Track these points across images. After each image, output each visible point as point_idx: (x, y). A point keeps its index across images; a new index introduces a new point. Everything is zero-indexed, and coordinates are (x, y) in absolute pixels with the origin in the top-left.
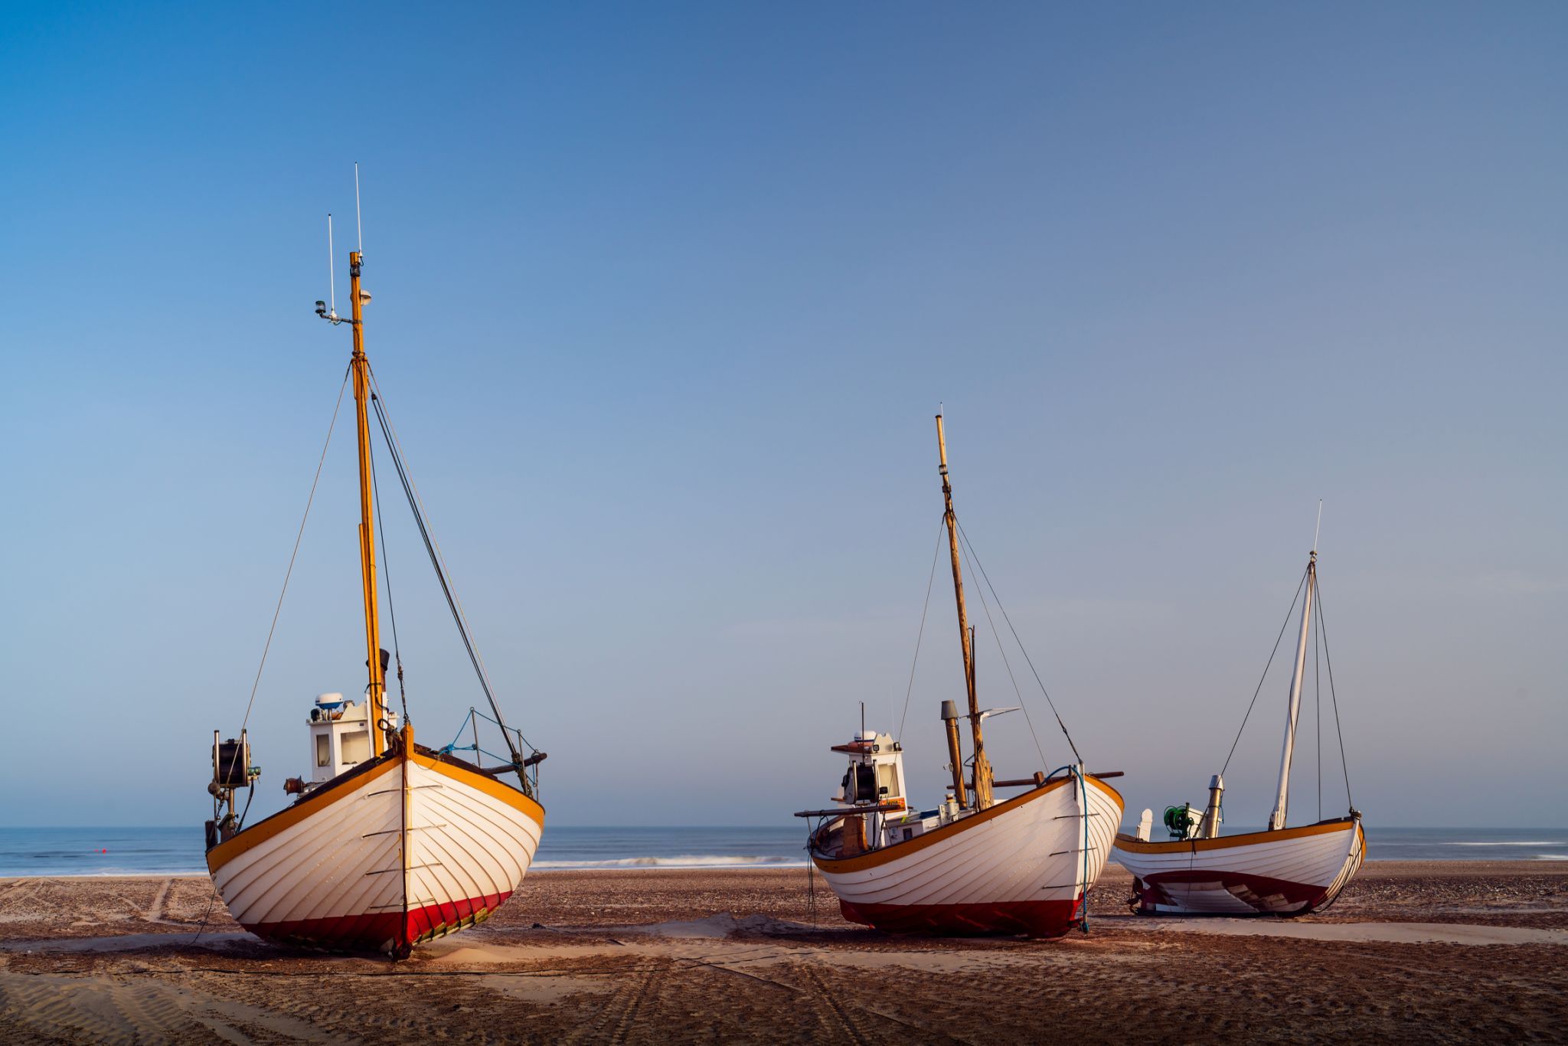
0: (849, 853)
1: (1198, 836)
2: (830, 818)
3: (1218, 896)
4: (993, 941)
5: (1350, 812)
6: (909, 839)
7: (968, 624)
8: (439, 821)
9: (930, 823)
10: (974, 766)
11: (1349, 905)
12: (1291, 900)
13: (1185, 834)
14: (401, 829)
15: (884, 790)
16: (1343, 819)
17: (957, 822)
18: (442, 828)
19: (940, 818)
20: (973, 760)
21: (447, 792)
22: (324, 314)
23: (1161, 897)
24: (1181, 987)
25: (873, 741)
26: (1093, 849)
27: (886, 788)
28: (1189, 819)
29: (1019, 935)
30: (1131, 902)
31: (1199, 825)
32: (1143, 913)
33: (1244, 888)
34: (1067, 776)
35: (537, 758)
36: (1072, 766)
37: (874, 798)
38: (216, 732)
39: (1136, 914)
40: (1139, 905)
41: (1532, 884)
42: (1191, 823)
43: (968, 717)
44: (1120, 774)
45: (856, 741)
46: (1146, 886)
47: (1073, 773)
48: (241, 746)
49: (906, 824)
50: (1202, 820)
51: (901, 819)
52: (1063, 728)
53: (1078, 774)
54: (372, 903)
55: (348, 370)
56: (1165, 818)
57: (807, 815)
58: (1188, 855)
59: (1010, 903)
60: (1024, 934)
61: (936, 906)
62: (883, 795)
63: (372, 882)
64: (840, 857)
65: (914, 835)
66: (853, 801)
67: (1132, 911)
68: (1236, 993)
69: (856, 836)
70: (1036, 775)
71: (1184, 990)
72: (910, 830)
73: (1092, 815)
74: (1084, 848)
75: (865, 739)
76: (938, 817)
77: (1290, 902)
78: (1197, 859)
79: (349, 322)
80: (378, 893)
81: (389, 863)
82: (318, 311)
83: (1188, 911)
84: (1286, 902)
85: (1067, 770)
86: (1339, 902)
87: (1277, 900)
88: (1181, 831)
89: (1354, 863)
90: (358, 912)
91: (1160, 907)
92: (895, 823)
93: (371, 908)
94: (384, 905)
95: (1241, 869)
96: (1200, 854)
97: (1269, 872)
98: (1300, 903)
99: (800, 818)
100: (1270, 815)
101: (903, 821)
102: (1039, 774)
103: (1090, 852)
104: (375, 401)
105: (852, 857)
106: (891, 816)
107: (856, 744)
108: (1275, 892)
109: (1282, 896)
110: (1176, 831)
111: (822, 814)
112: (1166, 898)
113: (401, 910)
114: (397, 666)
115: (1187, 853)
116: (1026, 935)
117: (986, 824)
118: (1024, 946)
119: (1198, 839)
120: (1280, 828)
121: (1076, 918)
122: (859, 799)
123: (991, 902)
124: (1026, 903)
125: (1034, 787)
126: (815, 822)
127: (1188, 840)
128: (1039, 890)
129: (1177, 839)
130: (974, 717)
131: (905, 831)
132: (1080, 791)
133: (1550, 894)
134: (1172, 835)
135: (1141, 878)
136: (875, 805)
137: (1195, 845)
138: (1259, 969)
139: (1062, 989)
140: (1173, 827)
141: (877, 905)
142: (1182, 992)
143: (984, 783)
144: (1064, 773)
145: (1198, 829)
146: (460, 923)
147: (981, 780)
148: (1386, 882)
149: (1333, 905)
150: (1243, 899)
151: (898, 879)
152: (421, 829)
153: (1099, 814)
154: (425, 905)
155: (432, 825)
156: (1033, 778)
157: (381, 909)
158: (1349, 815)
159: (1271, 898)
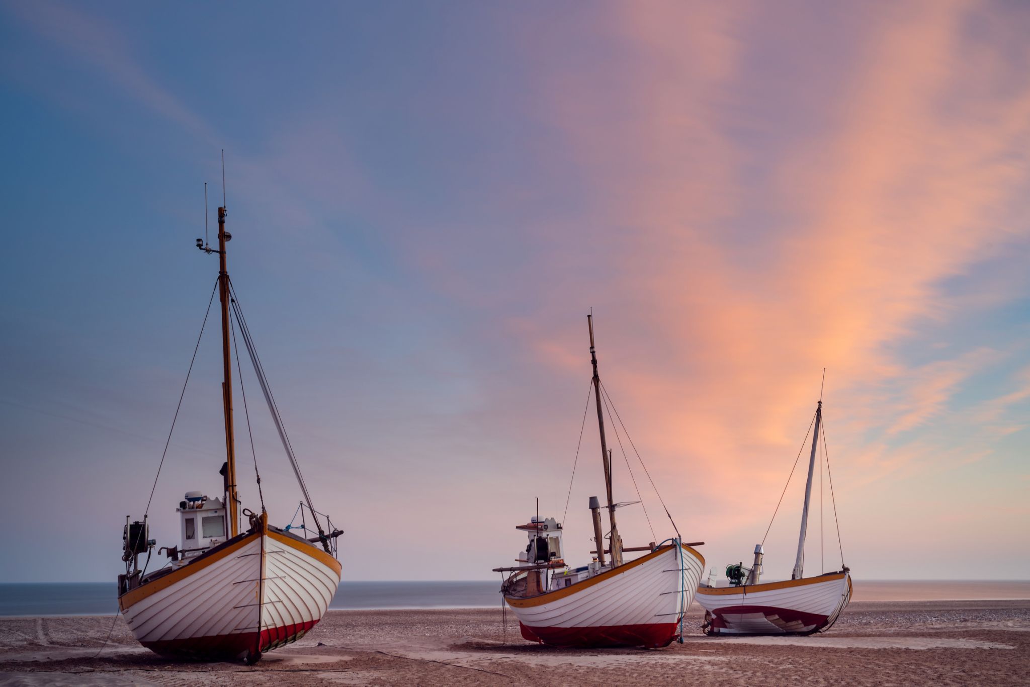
0: (530, 594)
1: (747, 584)
2: (517, 572)
3: (761, 622)
4: (623, 650)
5: (843, 567)
6: (569, 586)
7: (608, 448)
8: (281, 574)
9: (582, 576)
10: (611, 539)
11: (841, 628)
12: (806, 624)
13: (739, 582)
14: (259, 578)
15: (554, 554)
16: (838, 572)
17: (600, 575)
18: (283, 579)
19: (589, 572)
20: (610, 535)
21: (287, 556)
22: (202, 247)
23: (723, 623)
24: (745, 673)
25: (543, 522)
26: (686, 591)
27: (555, 553)
28: (741, 573)
29: (639, 646)
30: (704, 627)
31: (748, 577)
32: (711, 634)
33: (777, 617)
34: (671, 545)
35: (337, 534)
36: (674, 539)
37: (547, 559)
38: (128, 517)
39: (707, 634)
40: (709, 628)
41: (955, 615)
42: (743, 575)
43: (607, 507)
44: (703, 543)
45: (533, 523)
46: (714, 616)
47: (674, 543)
48: (144, 526)
49: (567, 576)
50: (750, 573)
51: (564, 573)
52: (669, 514)
53: (678, 544)
54: (236, 627)
55: (216, 283)
56: (727, 573)
57: (501, 570)
58: (741, 596)
59: (634, 626)
60: (642, 645)
61: (587, 628)
62: (553, 557)
63: (237, 613)
64: (524, 597)
65: (573, 582)
66: (533, 561)
67: (704, 633)
68: (778, 676)
69: (536, 583)
70: (651, 544)
71: (747, 675)
72: (570, 580)
73: (686, 569)
74: (681, 590)
75: (539, 521)
76: (587, 571)
77: (805, 626)
78: (746, 599)
79: (217, 252)
80: (240, 620)
81: (249, 601)
82: (198, 245)
83: (741, 632)
84: (803, 625)
85: (671, 541)
86: (834, 627)
87: (797, 625)
88: (737, 581)
89: (845, 600)
90: (226, 632)
91: (722, 630)
92: (561, 575)
93: (235, 630)
94: (243, 628)
95: (774, 604)
96: (749, 595)
97: (792, 606)
98: (812, 626)
99: (497, 572)
100: (793, 570)
101: (565, 574)
102: (653, 544)
103: (684, 593)
104: (234, 303)
105: (532, 597)
106: (558, 571)
107: (532, 525)
108: (796, 619)
109: (800, 622)
110: (733, 581)
111: (512, 569)
112: (727, 624)
113: (257, 630)
114: (256, 475)
115: (740, 595)
116: (643, 646)
117: (620, 576)
118: (643, 652)
119: (747, 586)
120: (799, 578)
121: (676, 634)
122: (538, 560)
123: (622, 625)
124: (644, 625)
125: (649, 552)
126: (507, 575)
127: (741, 586)
128: (653, 617)
129: (734, 585)
130: (612, 507)
131: (566, 581)
132: (679, 555)
133: (965, 620)
134: (731, 583)
135: (711, 611)
136: (546, 563)
137: (745, 590)
138: (791, 663)
139: (674, 675)
140: (732, 578)
141: (549, 628)
142: (746, 676)
143: (617, 550)
144: (669, 543)
145: (748, 579)
146: (287, 640)
147: (615, 547)
148: (863, 614)
149: (830, 628)
150: (775, 624)
151: (563, 611)
152: (270, 579)
153: (690, 569)
154: (269, 628)
155: (276, 576)
156: (649, 546)
157: (241, 630)
158: (842, 570)
159: (794, 623)
